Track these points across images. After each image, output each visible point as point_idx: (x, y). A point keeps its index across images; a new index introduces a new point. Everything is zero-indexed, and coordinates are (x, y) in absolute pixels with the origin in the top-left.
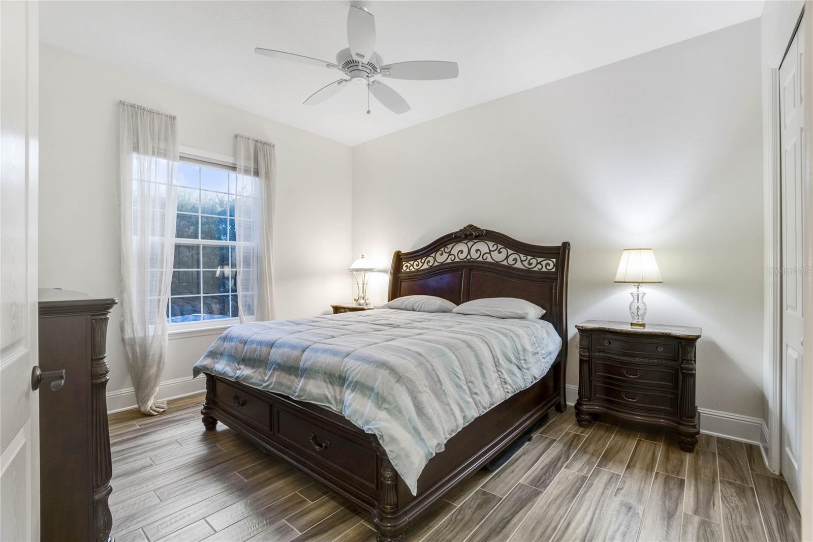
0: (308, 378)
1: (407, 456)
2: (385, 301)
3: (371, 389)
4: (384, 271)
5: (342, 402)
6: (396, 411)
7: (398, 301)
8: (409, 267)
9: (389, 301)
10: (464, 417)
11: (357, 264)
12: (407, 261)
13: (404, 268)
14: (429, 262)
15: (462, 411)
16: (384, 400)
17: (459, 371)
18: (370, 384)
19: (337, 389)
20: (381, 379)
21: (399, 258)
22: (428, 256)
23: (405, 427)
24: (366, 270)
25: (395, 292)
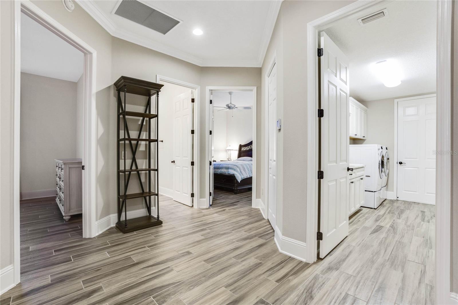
0: (222, 169)
1: (238, 177)
2: (237, 158)
3: (233, 169)
4: (236, 150)
5: (228, 172)
6: (237, 171)
7: (240, 158)
8: (244, 149)
9: (238, 158)
10: (249, 176)
11: (228, 148)
12: (243, 147)
13: (242, 149)
14: (249, 148)
15: (249, 174)
16: (235, 170)
17: (249, 168)
18: (233, 168)
19: (227, 170)
20: (235, 167)
21: (241, 146)
22: (249, 146)
23: (238, 173)
24: (231, 150)
25: (240, 156)
